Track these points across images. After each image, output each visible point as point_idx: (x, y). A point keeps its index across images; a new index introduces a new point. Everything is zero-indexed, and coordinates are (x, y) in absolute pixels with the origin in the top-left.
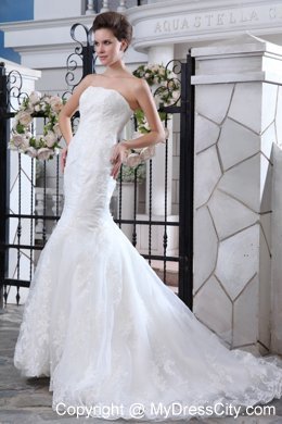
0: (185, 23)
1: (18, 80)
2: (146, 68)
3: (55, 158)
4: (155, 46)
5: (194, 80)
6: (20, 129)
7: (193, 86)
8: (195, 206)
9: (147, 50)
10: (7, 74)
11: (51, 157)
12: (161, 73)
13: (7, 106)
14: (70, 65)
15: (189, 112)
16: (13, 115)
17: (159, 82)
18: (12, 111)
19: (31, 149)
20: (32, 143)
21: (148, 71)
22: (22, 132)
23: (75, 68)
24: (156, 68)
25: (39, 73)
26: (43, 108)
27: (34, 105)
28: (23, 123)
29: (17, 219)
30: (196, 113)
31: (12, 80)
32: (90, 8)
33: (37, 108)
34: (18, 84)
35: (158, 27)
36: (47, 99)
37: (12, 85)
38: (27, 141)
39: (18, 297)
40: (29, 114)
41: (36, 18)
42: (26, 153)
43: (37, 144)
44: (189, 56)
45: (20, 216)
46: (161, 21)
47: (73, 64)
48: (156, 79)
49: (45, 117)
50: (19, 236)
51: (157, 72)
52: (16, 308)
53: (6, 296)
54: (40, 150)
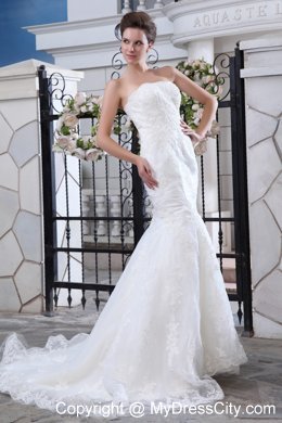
0: (225, 16)
1: (61, 82)
2: (186, 64)
3: (104, 158)
4: (196, 41)
5: (243, 73)
6: (65, 131)
7: (243, 79)
8: (250, 201)
9: (186, 45)
10: (48, 77)
11: (100, 158)
12: (202, 68)
13: (49, 109)
14: (115, 64)
15: (239, 106)
16: (56, 117)
17: (200, 77)
18: (55, 113)
19: (79, 150)
20: (80, 145)
21: (189, 68)
22: (68, 134)
23: (121, 66)
24: (197, 63)
25: (81, 74)
26: (91, 109)
27: (80, 106)
28: (68, 124)
29: (65, 222)
30: (247, 107)
31: (54, 82)
32: (126, 6)
33: (84, 109)
34: (60, 86)
35: (197, 22)
36: (94, 100)
37: (54, 88)
38: (74, 143)
39: (70, 299)
40: (74, 116)
41: (70, 19)
42: (73, 154)
43: (86, 145)
44: (237, 50)
45: (68, 219)
46: (200, 16)
47: (119, 63)
48: (197, 75)
49: (93, 117)
50: (68, 238)
51: (198, 68)
52: (68, 310)
53: (56, 298)
54: (89, 151)
